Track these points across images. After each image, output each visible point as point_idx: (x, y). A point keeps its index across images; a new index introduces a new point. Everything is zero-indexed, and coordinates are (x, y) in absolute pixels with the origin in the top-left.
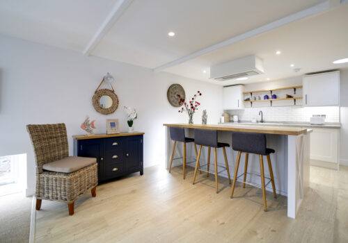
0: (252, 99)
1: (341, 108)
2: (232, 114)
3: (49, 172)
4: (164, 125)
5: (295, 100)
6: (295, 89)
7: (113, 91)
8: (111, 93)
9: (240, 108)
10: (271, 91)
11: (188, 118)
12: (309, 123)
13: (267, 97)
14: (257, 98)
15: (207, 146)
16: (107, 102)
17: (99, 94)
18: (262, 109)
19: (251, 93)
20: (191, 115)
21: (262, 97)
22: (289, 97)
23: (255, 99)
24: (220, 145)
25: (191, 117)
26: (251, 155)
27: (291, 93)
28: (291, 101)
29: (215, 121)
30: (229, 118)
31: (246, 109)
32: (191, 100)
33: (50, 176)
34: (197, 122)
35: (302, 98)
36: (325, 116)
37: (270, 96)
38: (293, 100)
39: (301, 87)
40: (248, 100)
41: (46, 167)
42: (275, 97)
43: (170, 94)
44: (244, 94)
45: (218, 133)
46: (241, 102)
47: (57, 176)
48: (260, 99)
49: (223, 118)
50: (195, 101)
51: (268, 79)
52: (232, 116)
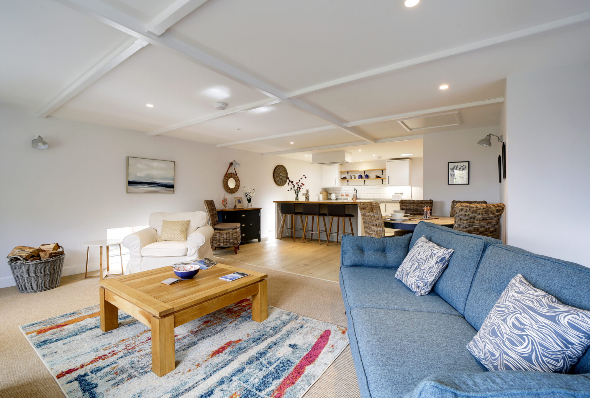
0: (348, 178)
1: (412, 187)
2: (330, 192)
3: (220, 229)
4: (274, 202)
5: (382, 180)
6: (382, 171)
7: (236, 174)
8: (235, 176)
9: (337, 186)
10: (365, 171)
11: (295, 196)
12: (391, 199)
13: (361, 177)
14: (353, 177)
15: (311, 214)
16: (232, 184)
17: (227, 177)
18: (356, 188)
19: (348, 172)
20: (297, 193)
21: (357, 176)
22: (378, 177)
23: (351, 178)
24: (320, 215)
25: (297, 195)
26: (341, 219)
27: (379, 174)
28: (380, 180)
29: (316, 197)
30: (328, 195)
31: (343, 188)
32: (298, 182)
33: (221, 232)
34: (302, 199)
35: (386, 179)
36: (402, 193)
37: (363, 175)
38: (381, 180)
39: (386, 169)
40: (345, 178)
41: (216, 227)
42: (367, 177)
43: (276, 175)
44: (342, 172)
45: (320, 206)
46: (338, 181)
47: (226, 231)
48: (355, 178)
49: (321, 196)
50: (300, 182)
51: (361, 161)
52: (330, 194)
